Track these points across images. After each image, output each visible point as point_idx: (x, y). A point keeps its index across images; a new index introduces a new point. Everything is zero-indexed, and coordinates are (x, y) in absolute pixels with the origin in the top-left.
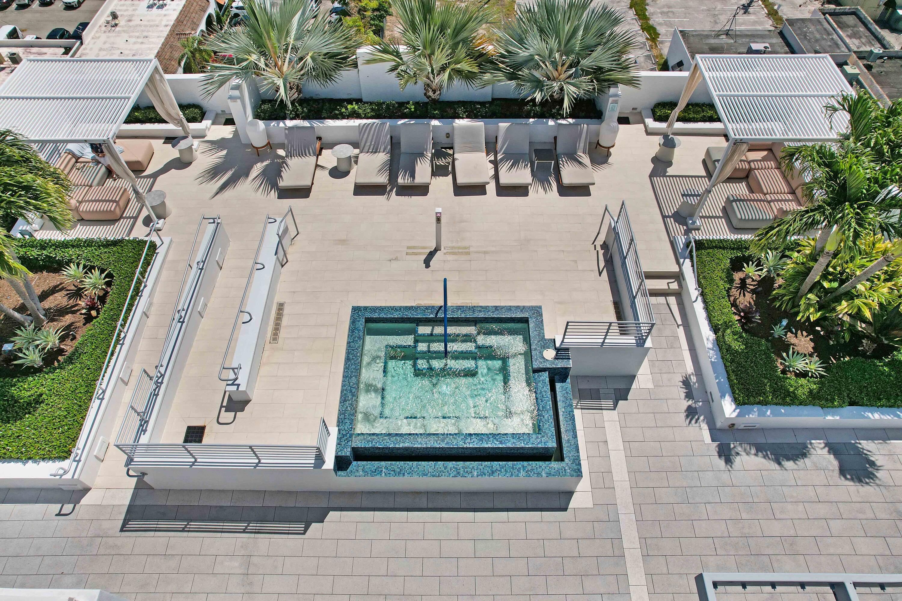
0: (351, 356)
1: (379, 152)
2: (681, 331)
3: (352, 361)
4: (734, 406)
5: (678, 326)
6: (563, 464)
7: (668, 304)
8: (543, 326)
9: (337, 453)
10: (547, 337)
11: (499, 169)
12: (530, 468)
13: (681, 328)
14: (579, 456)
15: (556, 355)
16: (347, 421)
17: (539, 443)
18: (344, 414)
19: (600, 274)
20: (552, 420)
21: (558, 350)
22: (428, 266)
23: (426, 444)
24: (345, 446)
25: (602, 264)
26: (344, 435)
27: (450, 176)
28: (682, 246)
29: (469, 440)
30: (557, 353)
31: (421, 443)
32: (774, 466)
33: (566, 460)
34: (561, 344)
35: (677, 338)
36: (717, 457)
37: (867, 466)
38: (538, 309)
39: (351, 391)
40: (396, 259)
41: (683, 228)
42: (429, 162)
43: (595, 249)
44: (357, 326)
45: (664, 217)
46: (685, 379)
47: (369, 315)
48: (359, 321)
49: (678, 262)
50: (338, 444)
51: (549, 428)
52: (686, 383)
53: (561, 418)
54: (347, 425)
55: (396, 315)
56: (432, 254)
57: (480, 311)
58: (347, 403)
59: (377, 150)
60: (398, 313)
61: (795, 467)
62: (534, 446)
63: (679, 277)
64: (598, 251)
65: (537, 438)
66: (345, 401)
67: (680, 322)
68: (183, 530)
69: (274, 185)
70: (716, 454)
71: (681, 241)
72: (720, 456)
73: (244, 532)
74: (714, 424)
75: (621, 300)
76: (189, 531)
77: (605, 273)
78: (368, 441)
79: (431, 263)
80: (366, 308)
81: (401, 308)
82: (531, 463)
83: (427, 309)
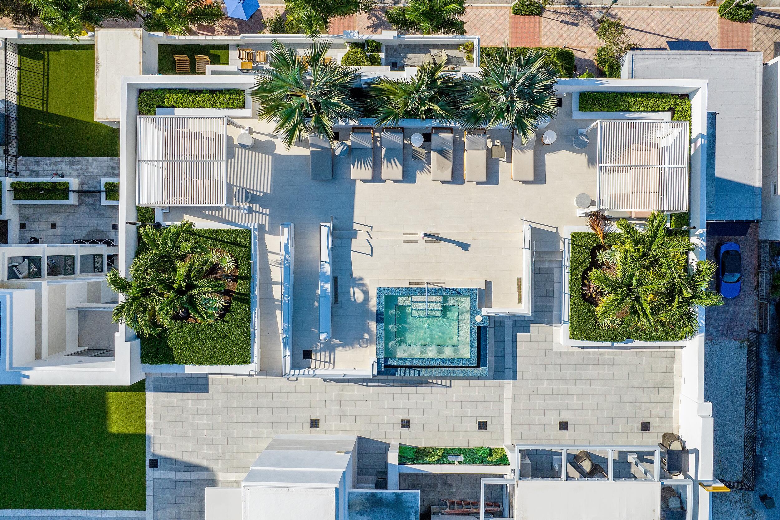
6: (480, 370)
30: (482, 318)
33: (482, 368)
38: (475, 290)
39: (381, 338)
44: (380, 300)
57: (445, 291)
80: (384, 289)
81: (403, 288)
82: (465, 369)
83: (416, 289)
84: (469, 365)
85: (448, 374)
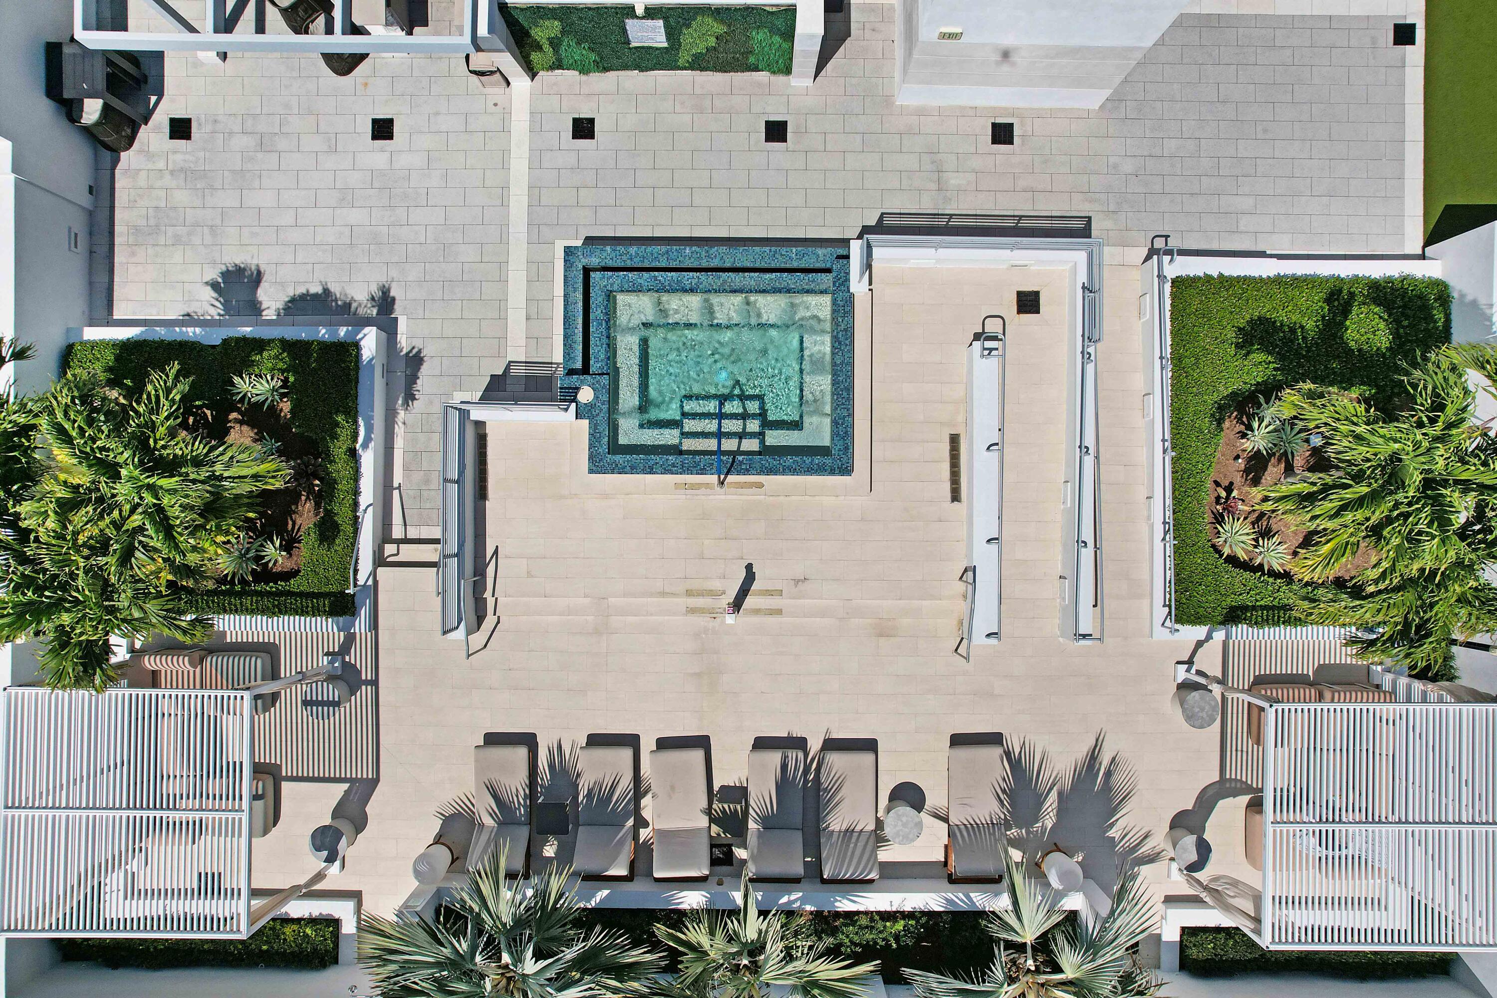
0: (845, 394)
1: (840, 832)
2: (398, 479)
3: (842, 387)
4: (362, 343)
5: (399, 488)
6: (584, 261)
7: (405, 525)
8: (590, 440)
9: (849, 262)
10: (585, 423)
11: (632, 785)
12: (624, 258)
13: (396, 485)
14: (565, 271)
15: (576, 394)
16: (841, 303)
17: (611, 277)
18: (845, 313)
19: (496, 552)
20: (593, 306)
21: (574, 400)
22: (749, 567)
23: (744, 277)
24: (839, 272)
25: (490, 570)
26: (842, 284)
27: (716, 788)
28: (363, 612)
29: (694, 282)
30: (576, 396)
31: (751, 278)
32: (335, 288)
33: (580, 267)
34: (569, 406)
35: (406, 468)
36: (397, 298)
37: (222, 285)
38: (594, 469)
39: (840, 343)
40: (797, 582)
41: (350, 658)
42: (752, 803)
43: (497, 599)
44: (841, 442)
45: (375, 683)
46: (410, 403)
47: (828, 461)
48: (840, 450)
49: (376, 582)
50: (848, 274)
51: (596, 297)
52: (410, 397)
53: (580, 321)
54: (839, 299)
55: (789, 460)
56: (744, 592)
57: (673, 465)
58: (843, 327)
59: (845, 835)
60: (787, 464)
61: (308, 286)
62: (616, 274)
63: (380, 561)
64: (493, 596)
65: (612, 285)
66: (846, 330)
67: (396, 493)
68: (1021, 217)
69: (1016, 764)
70: (397, 302)
71: (361, 625)
72: (394, 299)
73: (951, 216)
74: (388, 340)
75: (475, 502)
76: (1014, 216)
77: (489, 552)
78: (813, 281)
79: (743, 574)
80: (832, 472)
81: (783, 473)
82: (622, 265)
83: (747, 470)
84: (610, 273)
85: (667, 252)
